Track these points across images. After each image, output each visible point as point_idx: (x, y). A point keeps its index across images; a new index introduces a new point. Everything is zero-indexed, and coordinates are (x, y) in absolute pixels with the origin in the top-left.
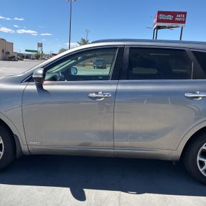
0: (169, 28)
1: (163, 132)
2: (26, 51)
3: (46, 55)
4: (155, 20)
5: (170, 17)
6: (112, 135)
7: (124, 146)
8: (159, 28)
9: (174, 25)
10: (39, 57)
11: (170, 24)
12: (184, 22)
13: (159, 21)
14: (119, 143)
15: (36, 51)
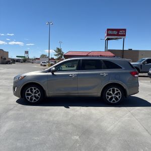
0: (115, 39)
1: (94, 87)
2: (17, 57)
3: (31, 59)
4: (106, 34)
5: (115, 33)
6: (78, 89)
7: (82, 93)
8: (108, 39)
9: (119, 37)
10: (26, 60)
11: (116, 37)
12: (125, 35)
13: (108, 35)
14: (80, 92)
15: (24, 57)
